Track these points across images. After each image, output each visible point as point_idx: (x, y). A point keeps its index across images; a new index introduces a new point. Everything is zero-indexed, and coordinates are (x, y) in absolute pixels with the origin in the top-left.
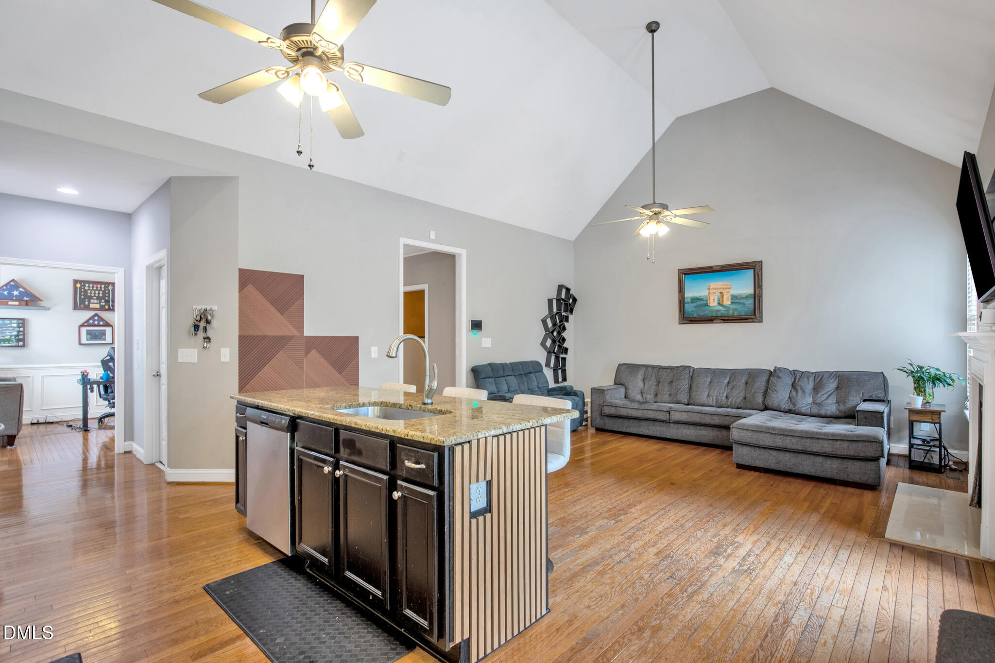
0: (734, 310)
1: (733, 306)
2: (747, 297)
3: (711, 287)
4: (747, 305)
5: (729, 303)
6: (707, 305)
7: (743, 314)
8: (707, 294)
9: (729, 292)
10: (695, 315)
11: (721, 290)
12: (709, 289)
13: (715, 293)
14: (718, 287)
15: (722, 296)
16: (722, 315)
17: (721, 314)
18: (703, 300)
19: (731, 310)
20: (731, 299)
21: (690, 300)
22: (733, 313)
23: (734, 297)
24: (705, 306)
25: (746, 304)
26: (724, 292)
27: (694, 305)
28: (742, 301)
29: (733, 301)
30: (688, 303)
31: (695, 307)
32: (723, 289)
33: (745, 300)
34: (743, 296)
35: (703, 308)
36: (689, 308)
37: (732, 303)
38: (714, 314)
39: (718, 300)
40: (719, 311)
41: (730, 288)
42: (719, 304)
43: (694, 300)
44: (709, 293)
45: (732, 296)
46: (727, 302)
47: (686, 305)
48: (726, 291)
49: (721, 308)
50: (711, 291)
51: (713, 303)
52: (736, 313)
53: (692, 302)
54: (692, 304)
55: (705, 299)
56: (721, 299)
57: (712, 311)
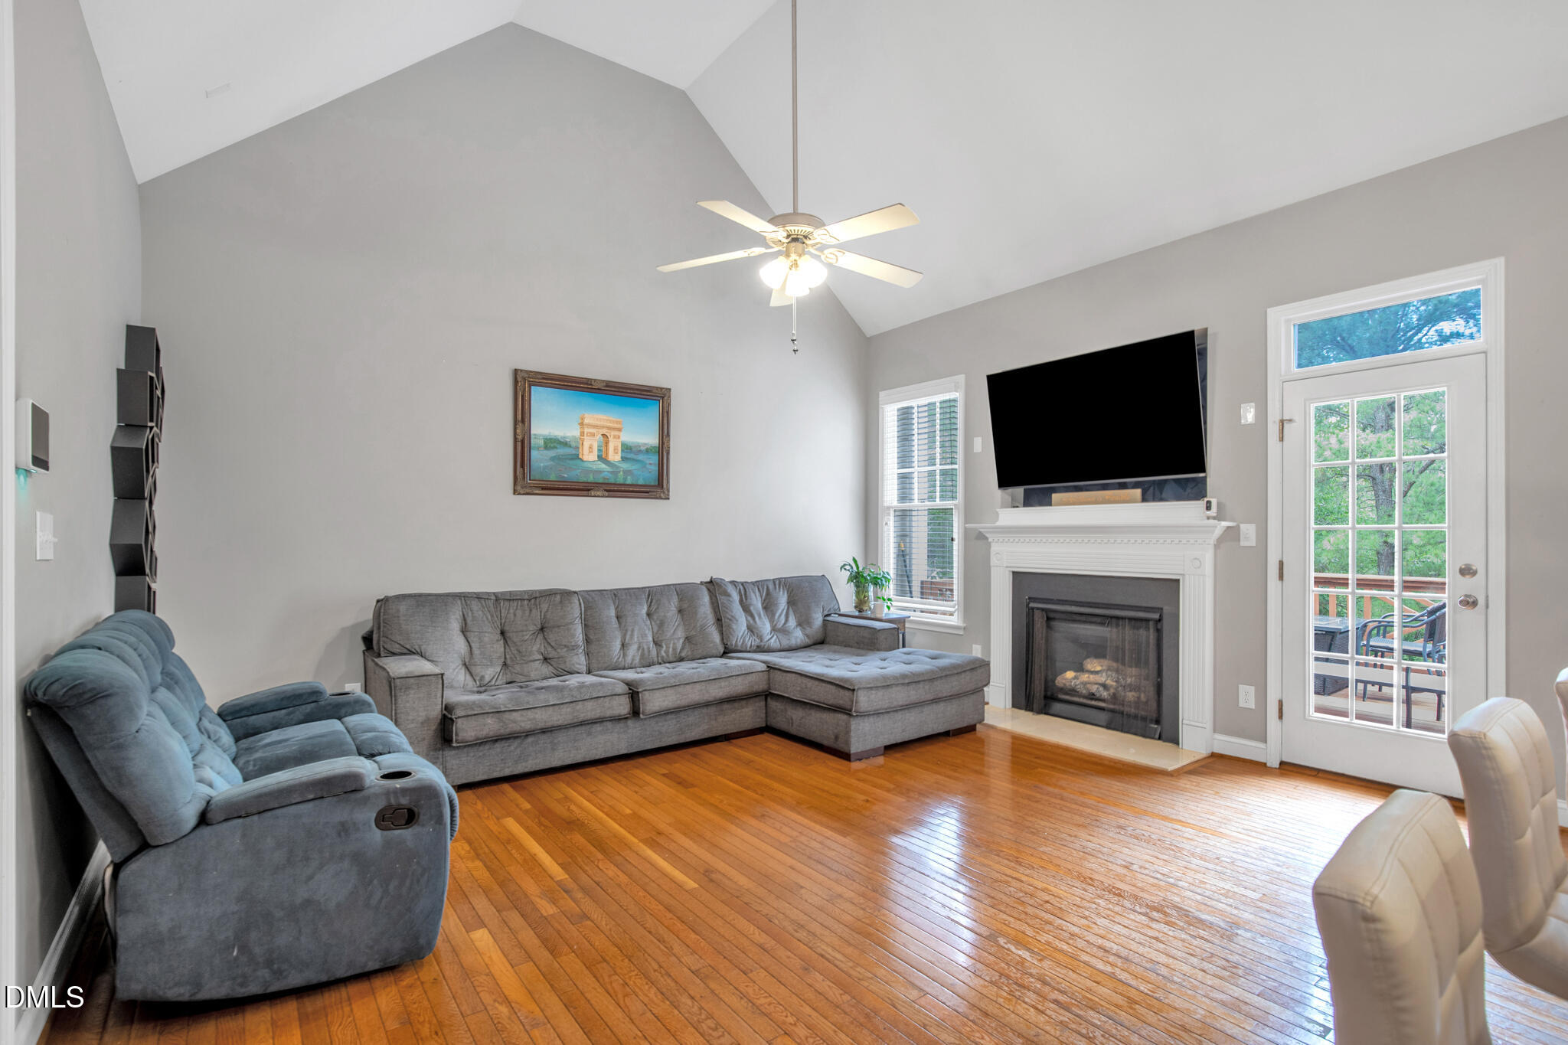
0: (627, 472)
1: (625, 466)
2: (648, 451)
3: (586, 421)
4: (648, 466)
5: (618, 458)
6: (576, 457)
7: (641, 482)
8: (576, 433)
9: (619, 437)
10: (553, 477)
11: (604, 431)
12: (581, 424)
13: (593, 435)
14: (599, 423)
15: (607, 443)
16: (606, 481)
17: (604, 478)
18: (570, 446)
19: (621, 473)
20: (622, 451)
21: (541, 442)
22: (625, 479)
23: (627, 448)
24: (572, 459)
25: (646, 464)
26: (611, 434)
27: (552, 453)
28: (640, 457)
29: (624, 455)
30: (538, 448)
31: (552, 459)
32: (609, 428)
33: (645, 456)
34: (643, 448)
35: (571, 462)
36: (539, 458)
37: (624, 459)
38: (591, 479)
39: (599, 450)
40: (601, 472)
41: (620, 430)
42: (600, 457)
43: (551, 443)
44: (582, 434)
45: (623, 445)
46: (615, 457)
47: (534, 453)
48: (613, 433)
49: (603, 466)
50: (586, 430)
51: (589, 456)
52: (629, 481)
53: (546, 447)
54: (546, 452)
55: (573, 444)
56: (604, 449)
57: (588, 471)
